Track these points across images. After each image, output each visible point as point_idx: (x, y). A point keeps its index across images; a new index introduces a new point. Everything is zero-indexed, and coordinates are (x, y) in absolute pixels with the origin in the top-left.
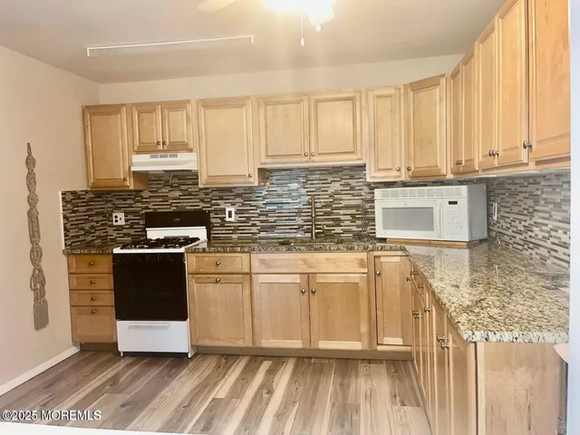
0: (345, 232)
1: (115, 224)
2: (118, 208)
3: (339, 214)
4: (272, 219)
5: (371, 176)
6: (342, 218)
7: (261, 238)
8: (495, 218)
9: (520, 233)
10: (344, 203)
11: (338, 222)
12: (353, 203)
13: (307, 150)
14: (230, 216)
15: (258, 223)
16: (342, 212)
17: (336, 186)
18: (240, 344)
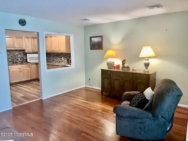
0: (19, 62)
11: (18, 60)
12: (20, 56)
13: (15, 47)
17: (17, 53)
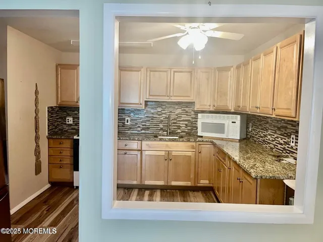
0: (182, 132)
1: (67, 123)
2: (69, 115)
3: (180, 123)
4: (148, 124)
5: (197, 107)
6: (181, 125)
7: (142, 133)
8: (250, 130)
9: (262, 137)
10: (182, 119)
11: (179, 127)
12: (187, 118)
13: (168, 94)
14: (127, 122)
15: (141, 126)
16: (181, 123)
17: (179, 111)
18: (135, 183)
